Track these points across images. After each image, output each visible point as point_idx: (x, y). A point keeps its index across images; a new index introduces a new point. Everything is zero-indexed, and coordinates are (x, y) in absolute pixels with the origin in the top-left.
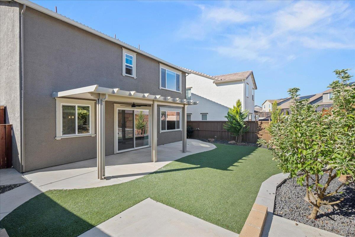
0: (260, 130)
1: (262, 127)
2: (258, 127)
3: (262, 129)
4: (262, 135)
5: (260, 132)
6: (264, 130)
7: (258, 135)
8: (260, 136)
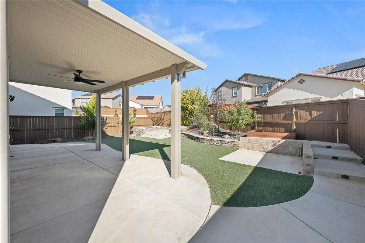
0: (106, 124)
1: (107, 122)
2: (104, 122)
3: (107, 124)
4: (107, 129)
5: (105, 126)
6: (109, 124)
7: (104, 129)
8: (106, 130)
